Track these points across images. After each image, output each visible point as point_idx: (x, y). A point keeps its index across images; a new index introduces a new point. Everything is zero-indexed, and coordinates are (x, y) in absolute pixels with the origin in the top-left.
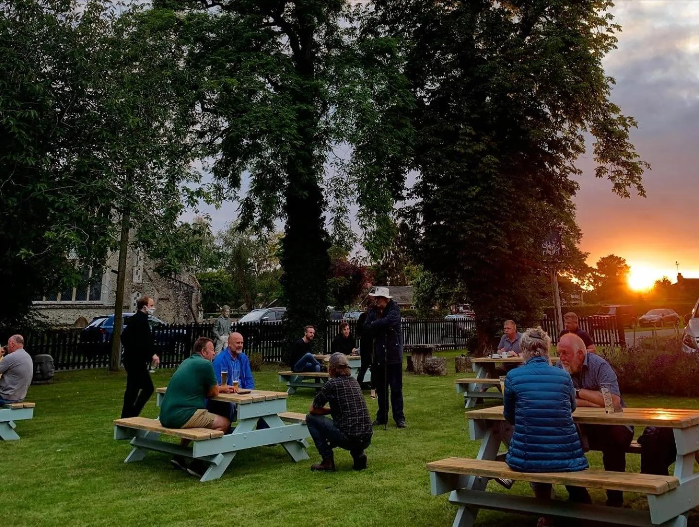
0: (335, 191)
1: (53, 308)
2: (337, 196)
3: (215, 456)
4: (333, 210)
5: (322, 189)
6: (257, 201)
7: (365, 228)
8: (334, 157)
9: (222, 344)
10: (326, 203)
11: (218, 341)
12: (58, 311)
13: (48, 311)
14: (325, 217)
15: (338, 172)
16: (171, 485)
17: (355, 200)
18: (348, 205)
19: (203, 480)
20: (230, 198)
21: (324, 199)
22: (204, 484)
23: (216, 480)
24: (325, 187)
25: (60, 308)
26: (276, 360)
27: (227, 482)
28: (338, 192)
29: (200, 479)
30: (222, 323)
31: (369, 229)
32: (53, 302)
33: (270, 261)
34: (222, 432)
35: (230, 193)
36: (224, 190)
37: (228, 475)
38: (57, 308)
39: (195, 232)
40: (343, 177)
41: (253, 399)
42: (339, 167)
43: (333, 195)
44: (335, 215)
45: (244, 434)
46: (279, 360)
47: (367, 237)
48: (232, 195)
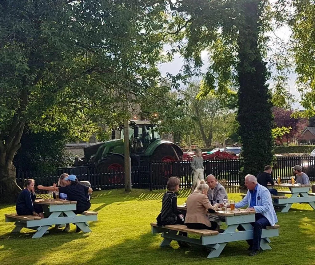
0: (277, 64)
1: (75, 148)
2: (279, 68)
3: (215, 245)
4: (275, 79)
5: (266, 63)
6: (216, 75)
7: (303, 92)
8: (276, 37)
9: (198, 174)
10: (269, 73)
11: (195, 172)
12: (78, 150)
13: (72, 150)
14: (269, 84)
15: (279, 49)
16: (191, 259)
17: (294, 70)
18: (288, 74)
19: (208, 257)
20: (197, 75)
21: (268, 70)
22: (210, 259)
23: (216, 257)
24: (268, 61)
25: (80, 148)
26: (235, 184)
27: (223, 259)
28: (279, 65)
29: (207, 257)
30: (197, 161)
31: (305, 92)
32: (74, 144)
33: (222, 110)
34: (218, 232)
35: (196, 71)
36: (192, 69)
37: (222, 256)
38: (77, 148)
39: (178, 104)
40: (283, 53)
41: (235, 214)
42: (280, 45)
43: (275, 67)
44: (277, 82)
45: (231, 234)
46: (238, 184)
47: (304, 97)
48: (198, 72)
